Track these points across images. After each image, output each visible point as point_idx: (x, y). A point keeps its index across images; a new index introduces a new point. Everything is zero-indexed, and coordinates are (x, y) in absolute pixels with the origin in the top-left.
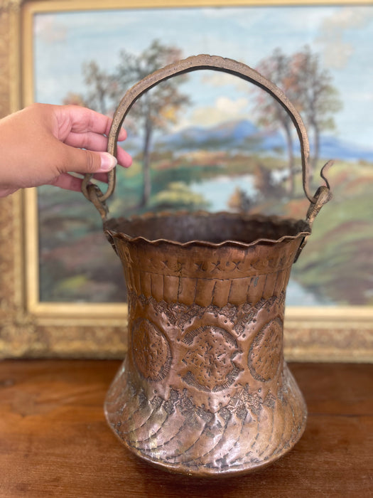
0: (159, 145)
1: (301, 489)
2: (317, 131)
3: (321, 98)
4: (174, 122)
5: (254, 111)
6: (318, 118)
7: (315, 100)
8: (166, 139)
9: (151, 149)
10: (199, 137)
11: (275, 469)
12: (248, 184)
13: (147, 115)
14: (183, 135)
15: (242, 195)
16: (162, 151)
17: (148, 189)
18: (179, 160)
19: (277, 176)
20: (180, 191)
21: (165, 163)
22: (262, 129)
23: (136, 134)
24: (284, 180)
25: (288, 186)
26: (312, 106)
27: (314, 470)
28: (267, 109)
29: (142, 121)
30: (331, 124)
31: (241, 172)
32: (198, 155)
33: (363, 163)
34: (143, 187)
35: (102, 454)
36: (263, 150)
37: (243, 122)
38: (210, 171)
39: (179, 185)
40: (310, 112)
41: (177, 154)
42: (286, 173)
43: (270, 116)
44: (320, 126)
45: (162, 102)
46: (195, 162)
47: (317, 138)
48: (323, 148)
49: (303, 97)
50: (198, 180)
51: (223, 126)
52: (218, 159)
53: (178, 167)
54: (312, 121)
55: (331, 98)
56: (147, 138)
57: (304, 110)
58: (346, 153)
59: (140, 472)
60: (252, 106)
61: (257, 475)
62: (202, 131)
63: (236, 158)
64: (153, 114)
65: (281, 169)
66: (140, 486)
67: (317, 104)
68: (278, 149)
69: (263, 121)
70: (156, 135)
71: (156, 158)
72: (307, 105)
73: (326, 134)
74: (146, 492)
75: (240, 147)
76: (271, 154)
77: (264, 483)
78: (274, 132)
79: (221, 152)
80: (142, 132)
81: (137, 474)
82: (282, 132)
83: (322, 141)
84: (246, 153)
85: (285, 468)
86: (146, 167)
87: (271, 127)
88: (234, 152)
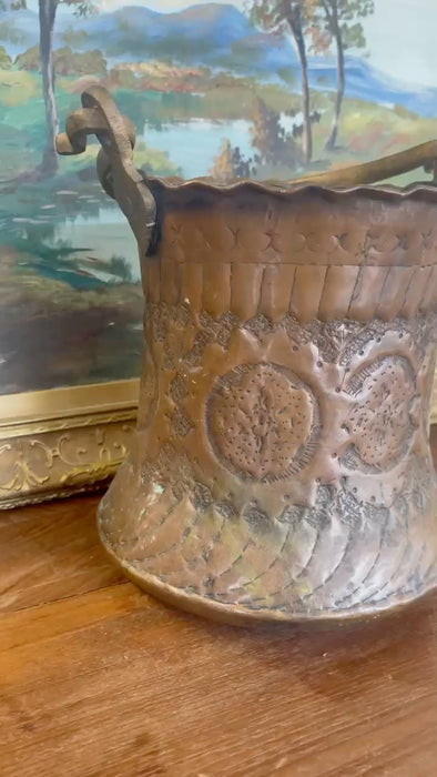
0: (66, 37)
2: (341, 47)
8: (83, 24)
15: (233, 153)
22: (259, 29)
24: (297, 130)
25: (302, 141)
30: (358, 37)
32: (150, 68)
33: (399, 111)
37: (229, 10)
38: (179, 104)
41: (112, 64)
42: (300, 119)
47: (341, 59)
48: (349, 79)
58: (379, 92)
62: (155, 16)
65: (292, 113)
68: (284, 72)
69: (259, 14)
71: (67, 65)
75: (223, 62)
76: (276, 80)
82: (292, 40)
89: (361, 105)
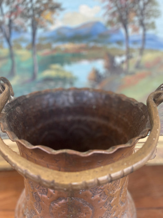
0: (42, 39)
2: (145, 30)
3: (148, 8)
4: (51, 22)
5: (104, 15)
6: (146, 21)
7: (144, 9)
8: (46, 34)
9: (37, 42)
10: (69, 34)
12: (100, 65)
13: (33, 16)
14: (58, 31)
15: (96, 72)
16: (45, 43)
17: (37, 68)
18: (56, 50)
19: (118, 60)
20: (57, 70)
21: (46, 51)
22: (109, 28)
23: (26, 31)
24: (123, 62)
25: (124, 66)
26: (142, 13)
28: (113, 14)
29: (29, 21)
30: (153, 26)
31: (96, 58)
32: (68, 46)
34: (33, 67)
36: (110, 43)
37: (97, 23)
38: (77, 56)
39: (57, 66)
40: (141, 17)
41: (55, 45)
42: (124, 58)
43: (115, 19)
44: (147, 27)
45: (42, 8)
46: (66, 51)
47: (144, 35)
48: (148, 42)
49: (137, 6)
50: (69, 63)
51: (84, 26)
52: (82, 48)
53: (55, 54)
54: (142, 24)
55: (154, 8)
56: (34, 34)
57: (137, 15)
60: (104, 11)
62: (71, 30)
63: (93, 48)
64: (37, 16)
65: (120, 55)
67: (146, 11)
68: (119, 42)
69: (110, 23)
70: (40, 31)
71: (40, 47)
72: (139, 12)
73: (150, 32)
75: (96, 41)
76: (115, 46)
78: (117, 31)
79: (83, 44)
80: (30, 29)
82: (123, 31)
83: (147, 37)
84: (99, 45)
86: (34, 54)
87: (115, 27)
88: (92, 44)
89: (152, 51)
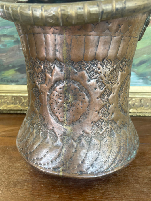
1: (135, 191)
11: (118, 177)
27: (143, 178)
35: (11, 165)
59: (31, 176)
61: (106, 180)
66: (29, 185)
74: (32, 190)
77: (110, 186)
81: (29, 177)
85: (125, 176)
